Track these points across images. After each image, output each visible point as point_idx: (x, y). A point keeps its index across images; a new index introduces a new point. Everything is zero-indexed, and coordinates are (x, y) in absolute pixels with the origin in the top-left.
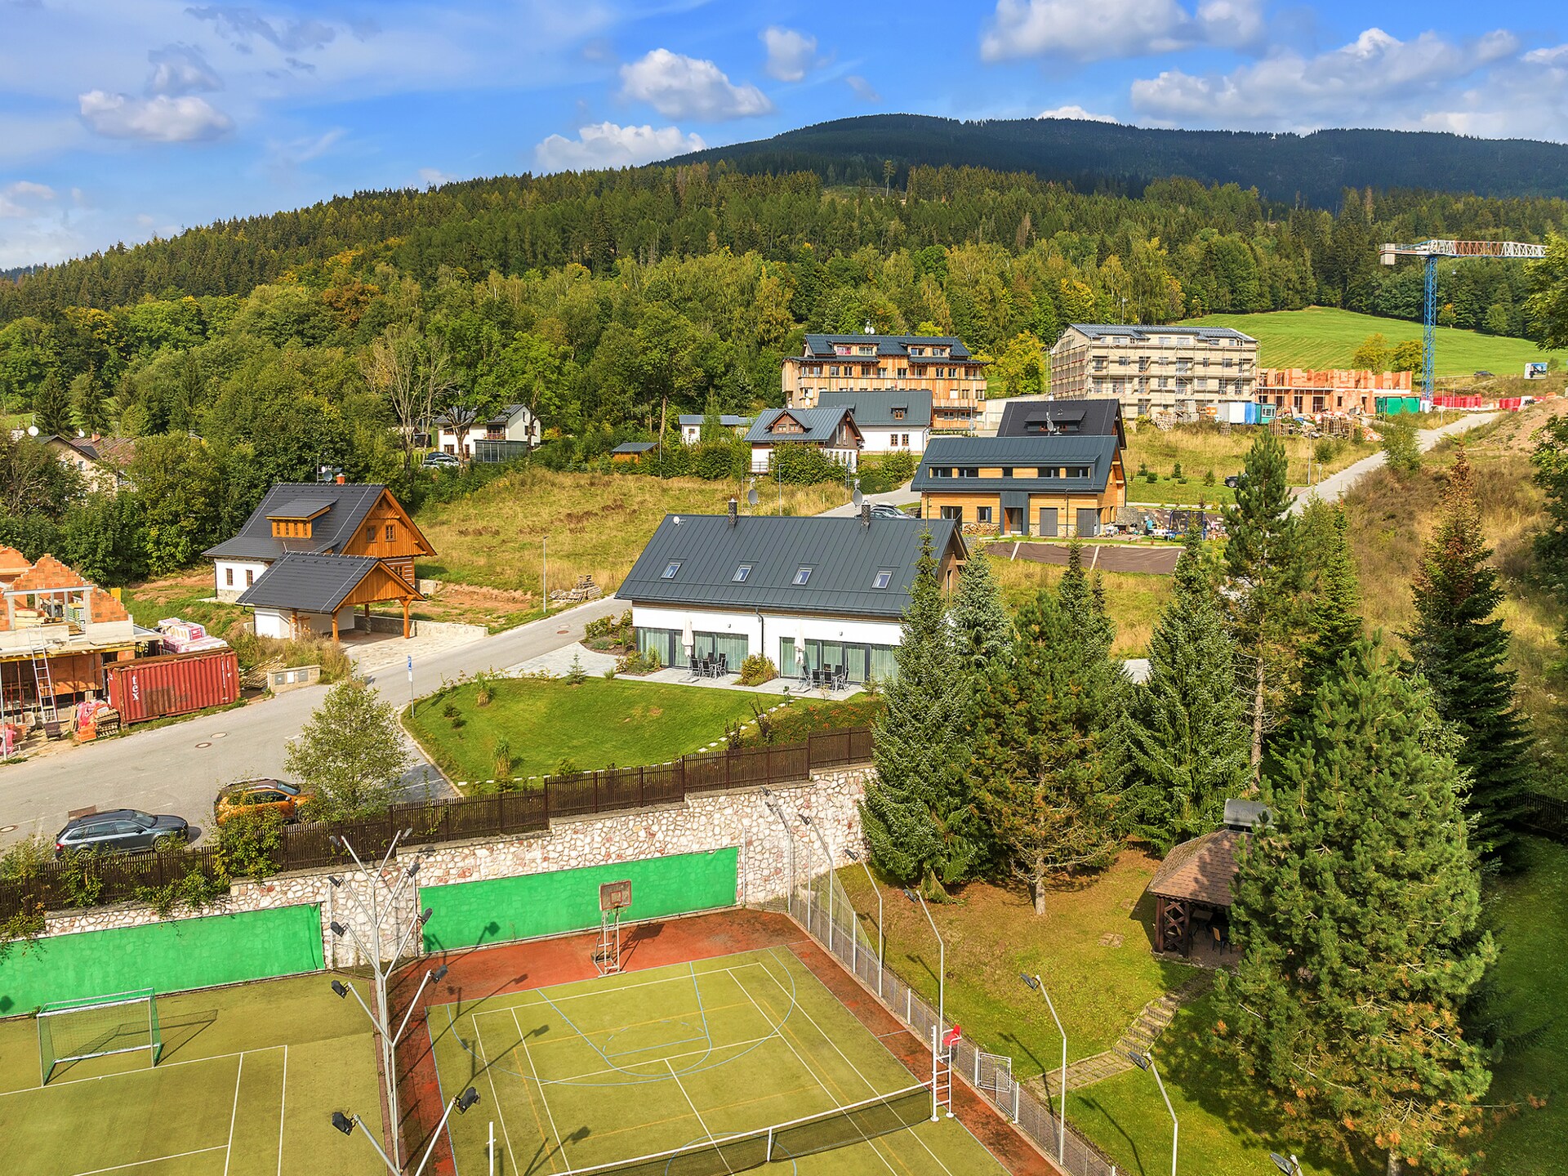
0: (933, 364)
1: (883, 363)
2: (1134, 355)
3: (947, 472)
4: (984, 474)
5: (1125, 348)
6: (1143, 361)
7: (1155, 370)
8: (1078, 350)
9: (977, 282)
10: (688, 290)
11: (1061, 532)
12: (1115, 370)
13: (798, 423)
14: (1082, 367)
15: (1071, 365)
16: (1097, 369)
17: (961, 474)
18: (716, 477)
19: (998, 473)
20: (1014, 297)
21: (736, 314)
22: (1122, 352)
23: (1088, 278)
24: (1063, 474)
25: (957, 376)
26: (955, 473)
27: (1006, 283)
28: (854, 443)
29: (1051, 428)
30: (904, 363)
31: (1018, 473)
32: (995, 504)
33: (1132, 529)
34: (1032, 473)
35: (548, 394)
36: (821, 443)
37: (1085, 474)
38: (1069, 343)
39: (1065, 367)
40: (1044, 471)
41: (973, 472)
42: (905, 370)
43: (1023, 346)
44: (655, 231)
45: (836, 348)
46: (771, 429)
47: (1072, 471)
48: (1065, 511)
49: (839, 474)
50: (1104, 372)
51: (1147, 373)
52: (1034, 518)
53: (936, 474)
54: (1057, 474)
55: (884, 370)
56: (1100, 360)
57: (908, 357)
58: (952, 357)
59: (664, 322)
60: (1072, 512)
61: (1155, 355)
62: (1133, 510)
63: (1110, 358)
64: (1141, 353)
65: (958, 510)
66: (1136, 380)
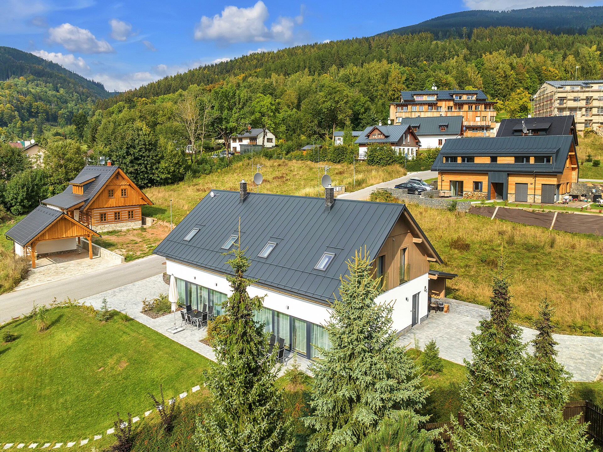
0: (466, 103)
1: (439, 104)
2: (583, 96)
3: (454, 159)
4: (478, 160)
5: (578, 92)
6: (588, 99)
7: (595, 103)
8: (549, 95)
9: (497, 68)
10: (358, 78)
11: (530, 200)
12: (571, 104)
13: (382, 133)
14: (551, 104)
15: (545, 103)
16: (560, 104)
17: (463, 160)
18: (339, 162)
19: (487, 160)
20: (517, 75)
21: (380, 88)
22: (575, 95)
23: (557, 66)
24: (532, 160)
25: (480, 109)
26: (459, 160)
27: (513, 68)
28: (415, 144)
29: (525, 131)
30: (451, 104)
31: (501, 160)
32: (484, 180)
33: (582, 198)
34: (510, 160)
35: (269, 122)
36: (393, 144)
37: (548, 161)
38: (544, 91)
39: (542, 104)
40: (518, 159)
41: (471, 159)
42: (451, 107)
43: (519, 96)
44: (359, 59)
45: (415, 97)
46: (368, 136)
47: (538, 159)
48: (533, 186)
49: (402, 161)
50: (565, 106)
51: (590, 105)
52: (512, 189)
53: (447, 160)
54: (528, 160)
55: (441, 107)
56: (562, 99)
57: (453, 100)
58: (477, 100)
59: (334, 88)
60: (539, 186)
61: (596, 95)
62: (584, 185)
63: (569, 98)
64: (587, 94)
65: (461, 183)
66: (584, 110)
